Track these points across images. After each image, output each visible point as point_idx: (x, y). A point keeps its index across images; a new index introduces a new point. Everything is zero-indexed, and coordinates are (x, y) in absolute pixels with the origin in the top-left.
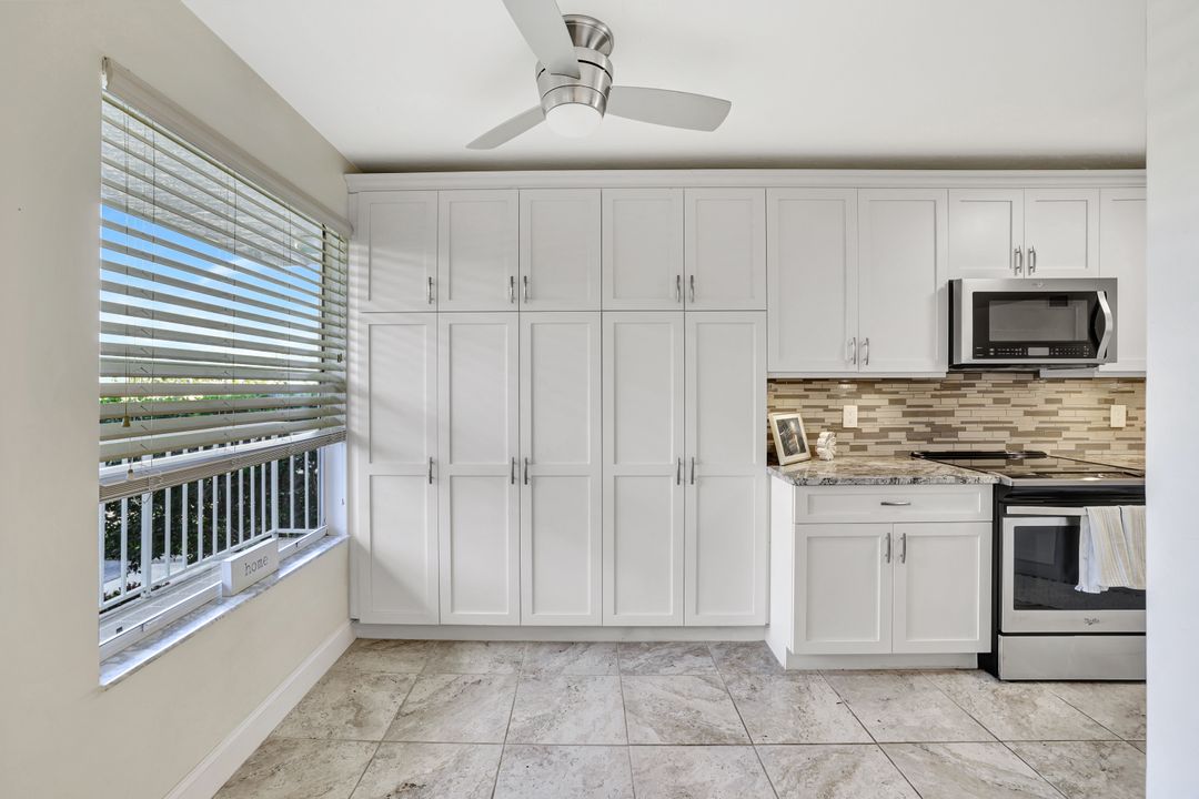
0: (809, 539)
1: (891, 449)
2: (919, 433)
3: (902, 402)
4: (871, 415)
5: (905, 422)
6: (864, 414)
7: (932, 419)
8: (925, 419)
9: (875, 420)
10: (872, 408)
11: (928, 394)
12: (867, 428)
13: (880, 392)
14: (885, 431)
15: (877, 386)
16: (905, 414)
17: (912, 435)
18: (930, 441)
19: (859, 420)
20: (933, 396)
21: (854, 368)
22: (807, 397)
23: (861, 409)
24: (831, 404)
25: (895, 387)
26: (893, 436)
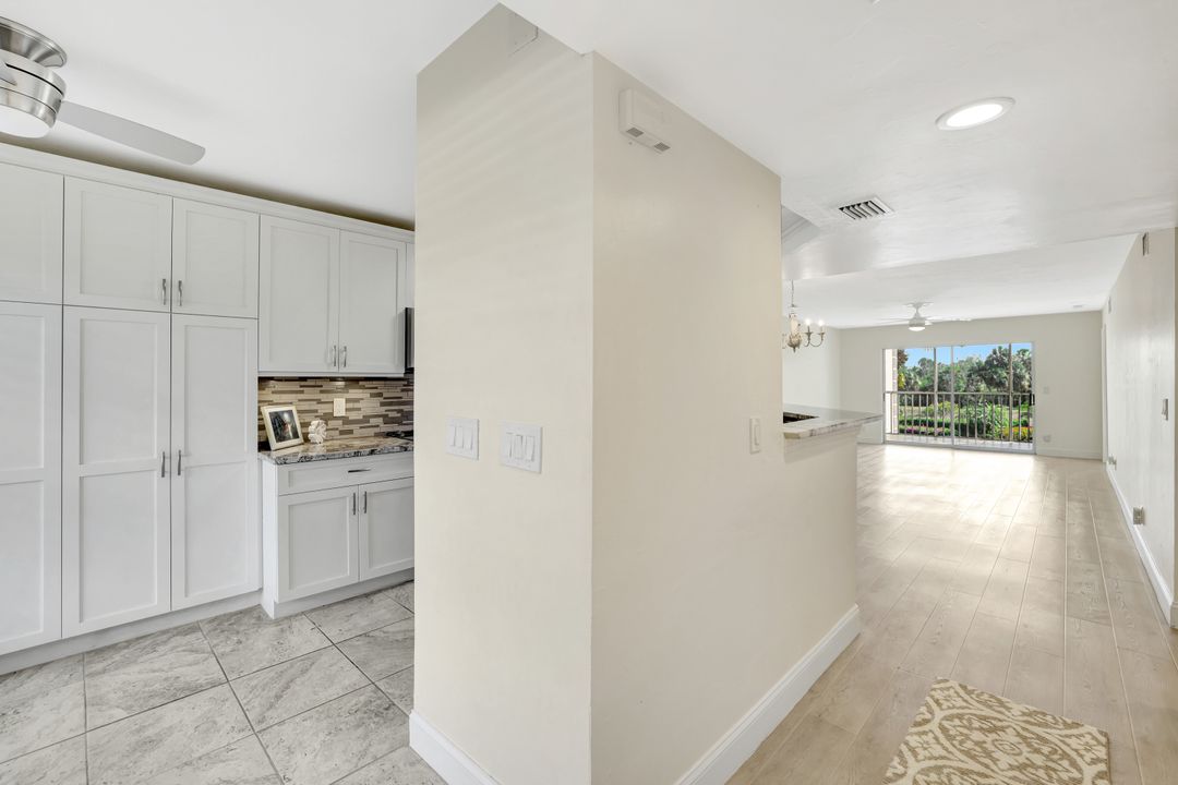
0: (290, 506)
1: (372, 431)
2: (393, 418)
3: (380, 395)
4: (357, 405)
5: (382, 410)
6: (351, 405)
7: (401, 407)
8: (396, 408)
9: (359, 409)
10: (357, 400)
11: (399, 389)
12: (353, 416)
13: (364, 388)
14: (366, 419)
15: (361, 383)
16: (382, 404)
17: (387, 420)
18: (400, 424)
19: (347, 410)
20: (403, 390)
21: (335, 369)
22: (302, 392)
23: (348, 401)
24: (324, 397)
25: (375, 384)
26: (373, 421)
